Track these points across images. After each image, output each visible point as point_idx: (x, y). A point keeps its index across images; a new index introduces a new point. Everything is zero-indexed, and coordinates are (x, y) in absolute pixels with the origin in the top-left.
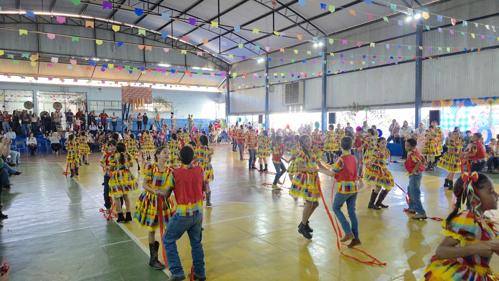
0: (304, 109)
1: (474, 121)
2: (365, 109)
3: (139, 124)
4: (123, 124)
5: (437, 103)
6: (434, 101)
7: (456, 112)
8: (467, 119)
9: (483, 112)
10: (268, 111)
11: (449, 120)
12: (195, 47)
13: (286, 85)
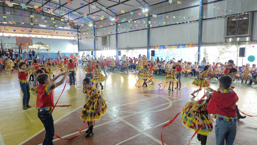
0: (110, 49)
1: (165, 55)
2: (132, 49)
3: (30, 55)
4: (20, 55)
5: (155, 47)
7: (160, 51)
8: (163, 54)
9: (168, 51)
10: (95, 49)
11: (158, 54)
12: (60, 17)
13: (102, 37)
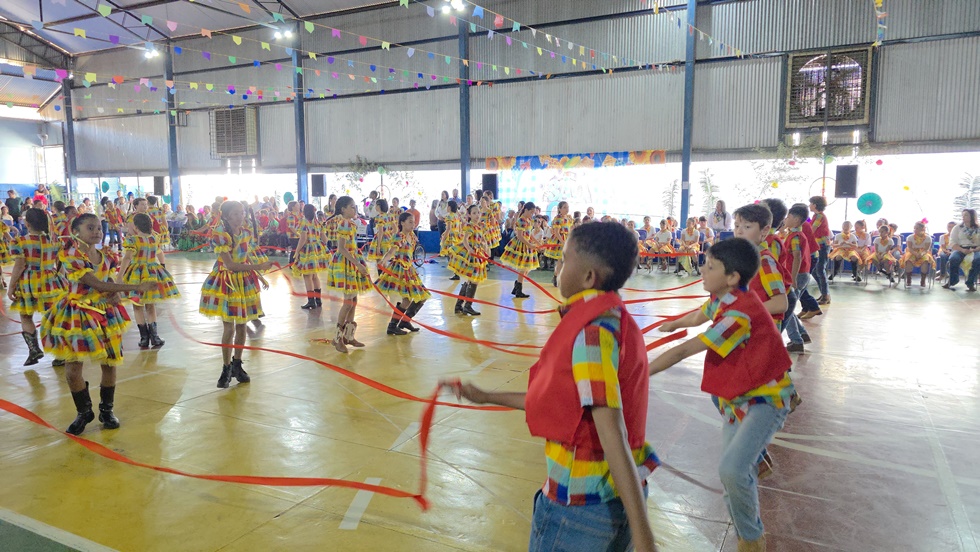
0: (261, 167)
2: (379, 168)
5: (493, 162)
6: (489, 159)
7: (519, 178)
13: (217, 113)
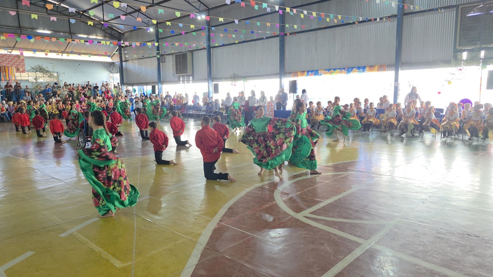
2: (243, 79)
6: (294, 72)
10: (160, 81)
12: (80, 13)
13: (176, 56)
